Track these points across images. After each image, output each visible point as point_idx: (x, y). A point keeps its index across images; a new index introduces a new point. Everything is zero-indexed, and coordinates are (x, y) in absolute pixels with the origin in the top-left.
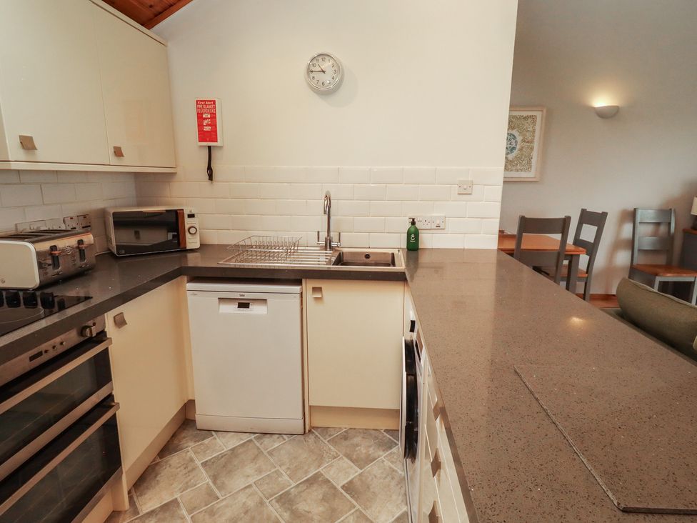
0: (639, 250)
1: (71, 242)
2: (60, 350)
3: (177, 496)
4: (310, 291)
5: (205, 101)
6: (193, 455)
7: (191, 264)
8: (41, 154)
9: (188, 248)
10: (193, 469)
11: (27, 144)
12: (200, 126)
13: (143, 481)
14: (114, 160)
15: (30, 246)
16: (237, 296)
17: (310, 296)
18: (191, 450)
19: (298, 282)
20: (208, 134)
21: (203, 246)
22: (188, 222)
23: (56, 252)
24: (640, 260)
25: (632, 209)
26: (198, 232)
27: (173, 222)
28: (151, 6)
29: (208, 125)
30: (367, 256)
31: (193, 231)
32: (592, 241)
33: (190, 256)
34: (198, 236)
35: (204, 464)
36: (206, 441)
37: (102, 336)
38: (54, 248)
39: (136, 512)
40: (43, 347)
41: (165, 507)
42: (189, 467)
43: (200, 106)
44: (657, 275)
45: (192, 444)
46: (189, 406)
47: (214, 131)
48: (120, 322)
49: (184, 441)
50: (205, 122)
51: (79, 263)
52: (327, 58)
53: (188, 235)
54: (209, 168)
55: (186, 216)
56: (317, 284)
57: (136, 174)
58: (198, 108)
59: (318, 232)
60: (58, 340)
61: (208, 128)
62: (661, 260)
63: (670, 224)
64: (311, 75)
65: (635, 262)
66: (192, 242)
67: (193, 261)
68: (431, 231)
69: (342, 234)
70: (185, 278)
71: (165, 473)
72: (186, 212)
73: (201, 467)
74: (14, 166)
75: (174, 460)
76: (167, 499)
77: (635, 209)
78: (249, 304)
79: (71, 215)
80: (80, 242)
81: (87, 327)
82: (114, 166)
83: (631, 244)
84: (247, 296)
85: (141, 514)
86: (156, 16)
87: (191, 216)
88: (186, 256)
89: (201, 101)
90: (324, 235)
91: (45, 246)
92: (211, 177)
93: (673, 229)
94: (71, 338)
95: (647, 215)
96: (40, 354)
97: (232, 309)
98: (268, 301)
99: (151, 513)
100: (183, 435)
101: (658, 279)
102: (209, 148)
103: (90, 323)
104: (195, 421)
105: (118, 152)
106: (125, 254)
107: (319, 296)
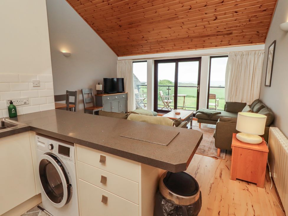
0: (86, 103)
24: (86, 106)
25: (81, 90)
32: (74, 102)
44: (93, 110)
62: (91, 105)
63: (92, 93)
65: (85, 107)
68: (22, 106)
77: (82, 89)
83: (83, 101)
93: (93, 95)
95: (86, 91)
101: (94, 111)
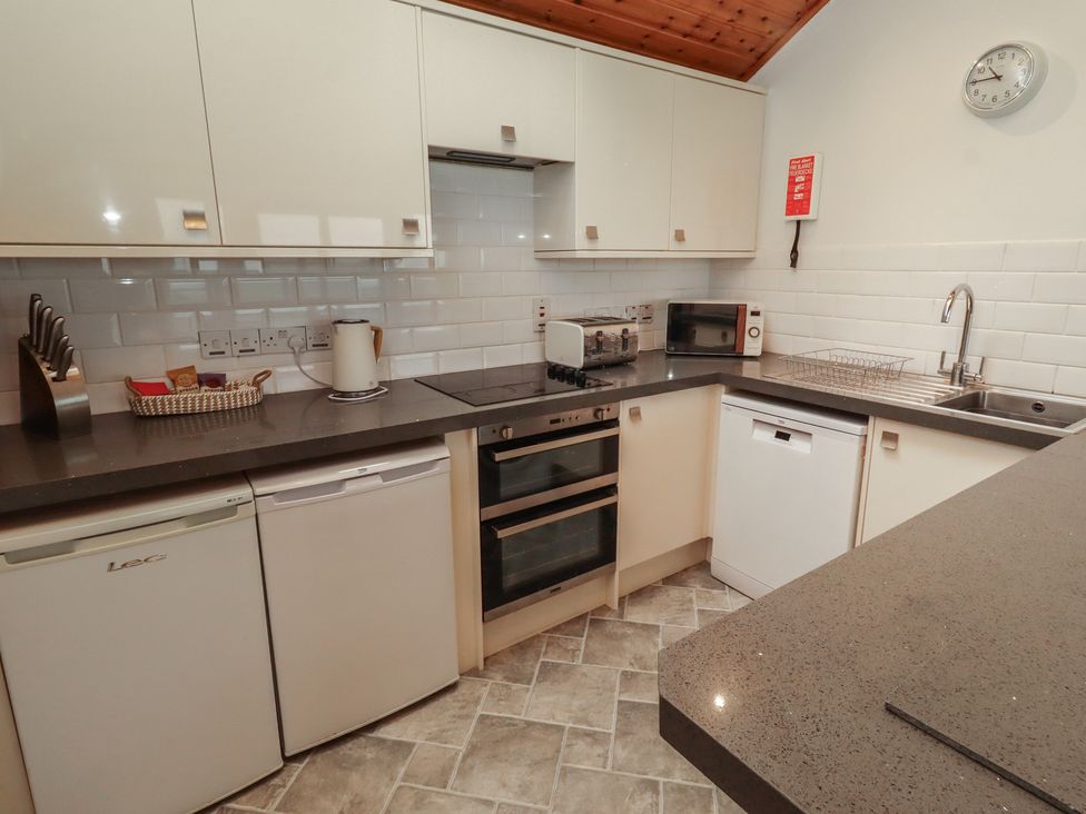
1: (616, 330)
2: (575, 423)
3: (661, 624)
4: (878, 437)
5: (801, 159)
6: (694, 598)
7: (746, 374)
8: (602, 243)
9: (745, 354)
10: (688, 610)
11: (592, 233)
12: (791, 193)
13: (639, 595)
14: (674, 245)
15: (581, 328)
16: (775, 421)
17: (876, 442)
18: (695, 591)
19: (862, 418)
20: (798, 205)
21: (766, 355)
22: (750, 321)
23: (600, 338)
26: (761, 335)
27: (730, 319)
28: (752, 50)
29: (800, 192)
30: (1038, 407)
31: (754, 332)
33: (746, 364)
34: (760, 339)
35: (701, 612)
36: (715, 592)
37: (614, 422)
38: (599, 333)
39: (621, 615)
40: (563, 415)
41: (645, 627)
42: (685, 606)
43: (794, 167)
45: (698, 587)
46: (706, 543)
47: (807, 199)
48: (635, 414)
49: (693, 580)
50: (797, 188)
51: (620, 352)
52: (1009, 52)
53: (747, 337)
54: (794, 251)
55: (748, 313)
56: (892, 427)
57: (712, 261)
58: (790, 170)
59: (944, 353)
60: (574, 413)
61: (799, 196)
64: (973, 88)
66: (752, 347)
67: (750, 371)
69: (989, 361)
70: (723, 389)
71: (660, 598)
72: (750, 309)
73: (696, 612)
74: (579, 255)
75: (675, 592)
76: (651, 621)
78: (789, 435)
79: (635, 305)
80: (625, 331)
81: (600, 410)
82: (673, 250)
84: (788, 424)
85: (625, 620)
86: (759, 58)
87: (756, 313)
88: (741, 364)
89: (797, 160)
90: (952, 359)
91: (593, 331)
92: (794, 263)
94: (586, 415)
96: (558, 421)
97: (768, 436)
98: (814, 436)
99: (632, 624)
100: (695, 574)
102: (798, 222)
103: (604, 407)
104: (709, 564)
105: (680, 236)
106: (675, 350)
107: (890, 445)
